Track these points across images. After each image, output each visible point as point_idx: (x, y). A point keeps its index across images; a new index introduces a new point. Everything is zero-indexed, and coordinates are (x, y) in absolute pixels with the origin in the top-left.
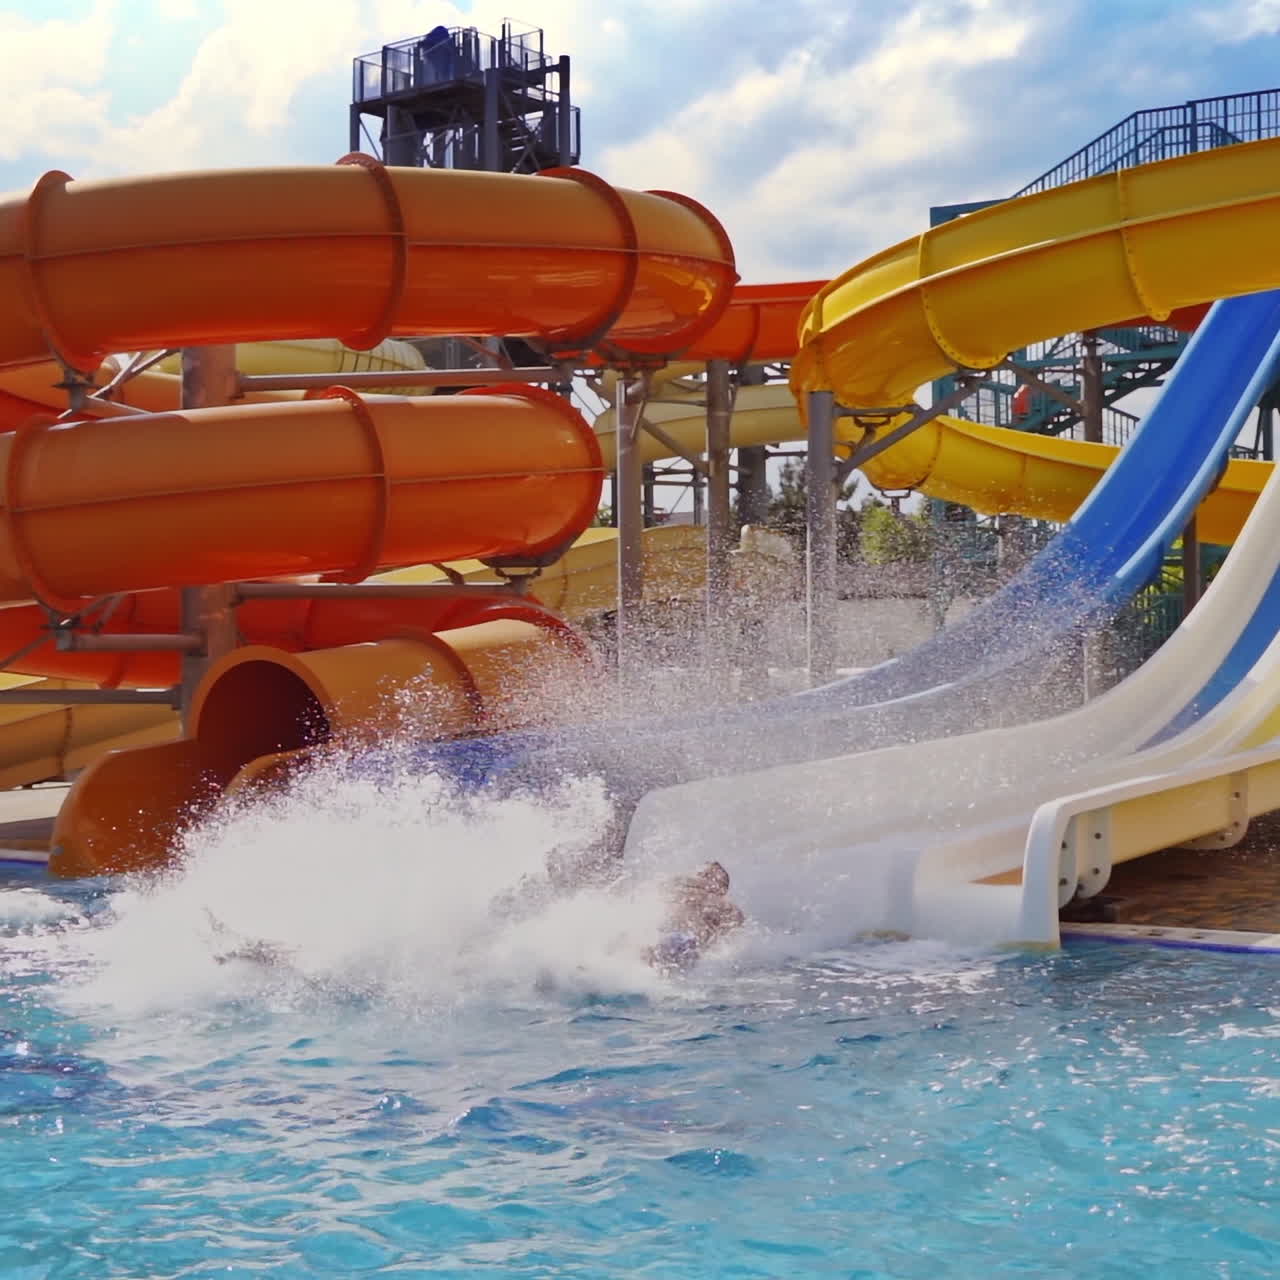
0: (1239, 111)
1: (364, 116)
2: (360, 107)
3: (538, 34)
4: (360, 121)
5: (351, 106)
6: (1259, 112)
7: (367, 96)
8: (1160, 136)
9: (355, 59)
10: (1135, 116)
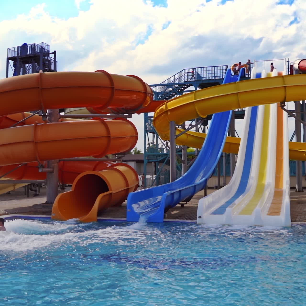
0: (204, 70)
1: (10, 61)
2: (8, 59)
3: (48, 46)
4: (9, 62)
5: (7, 58)
6: (214, 70)
7: (10, 56)
8: (187, 74)
9: (8, 49)
10: (184, 70)
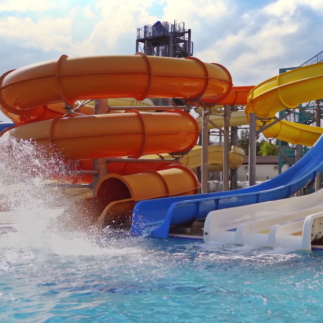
2: (139, 40)
3: (183, 24)
4: (138, 44)
5: (137, 40)
7: (140, 38)
9: (137, 29)
